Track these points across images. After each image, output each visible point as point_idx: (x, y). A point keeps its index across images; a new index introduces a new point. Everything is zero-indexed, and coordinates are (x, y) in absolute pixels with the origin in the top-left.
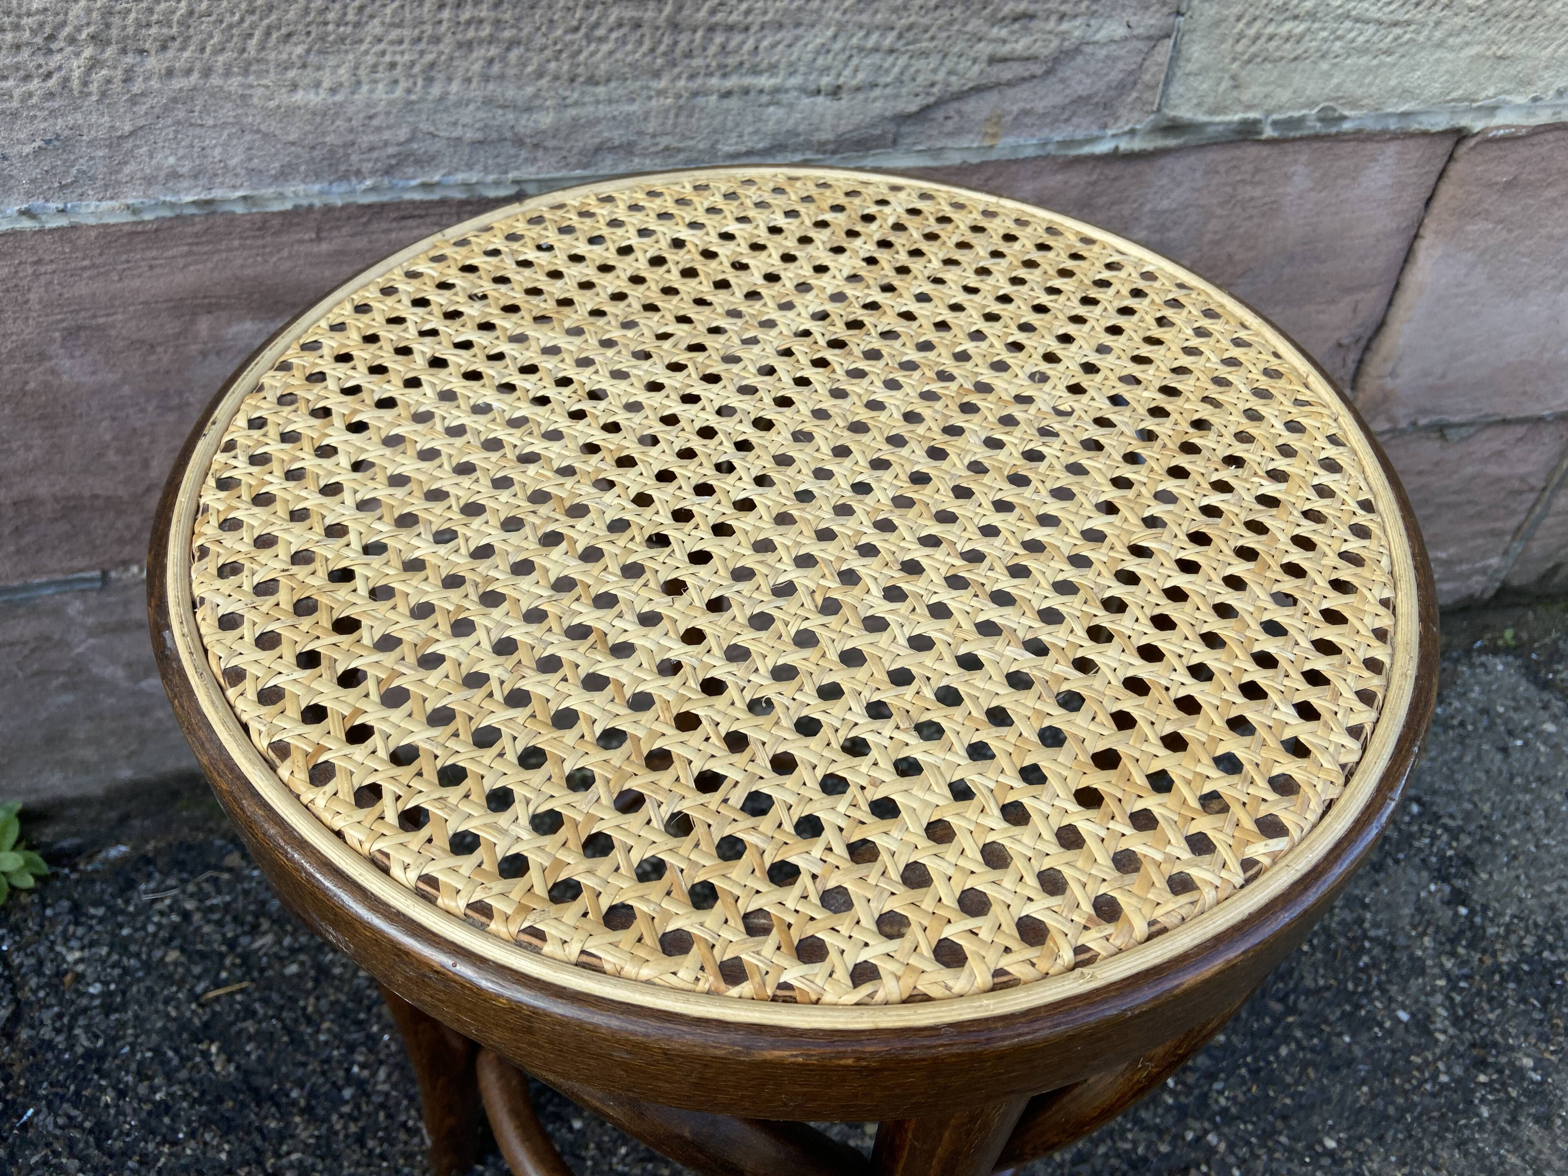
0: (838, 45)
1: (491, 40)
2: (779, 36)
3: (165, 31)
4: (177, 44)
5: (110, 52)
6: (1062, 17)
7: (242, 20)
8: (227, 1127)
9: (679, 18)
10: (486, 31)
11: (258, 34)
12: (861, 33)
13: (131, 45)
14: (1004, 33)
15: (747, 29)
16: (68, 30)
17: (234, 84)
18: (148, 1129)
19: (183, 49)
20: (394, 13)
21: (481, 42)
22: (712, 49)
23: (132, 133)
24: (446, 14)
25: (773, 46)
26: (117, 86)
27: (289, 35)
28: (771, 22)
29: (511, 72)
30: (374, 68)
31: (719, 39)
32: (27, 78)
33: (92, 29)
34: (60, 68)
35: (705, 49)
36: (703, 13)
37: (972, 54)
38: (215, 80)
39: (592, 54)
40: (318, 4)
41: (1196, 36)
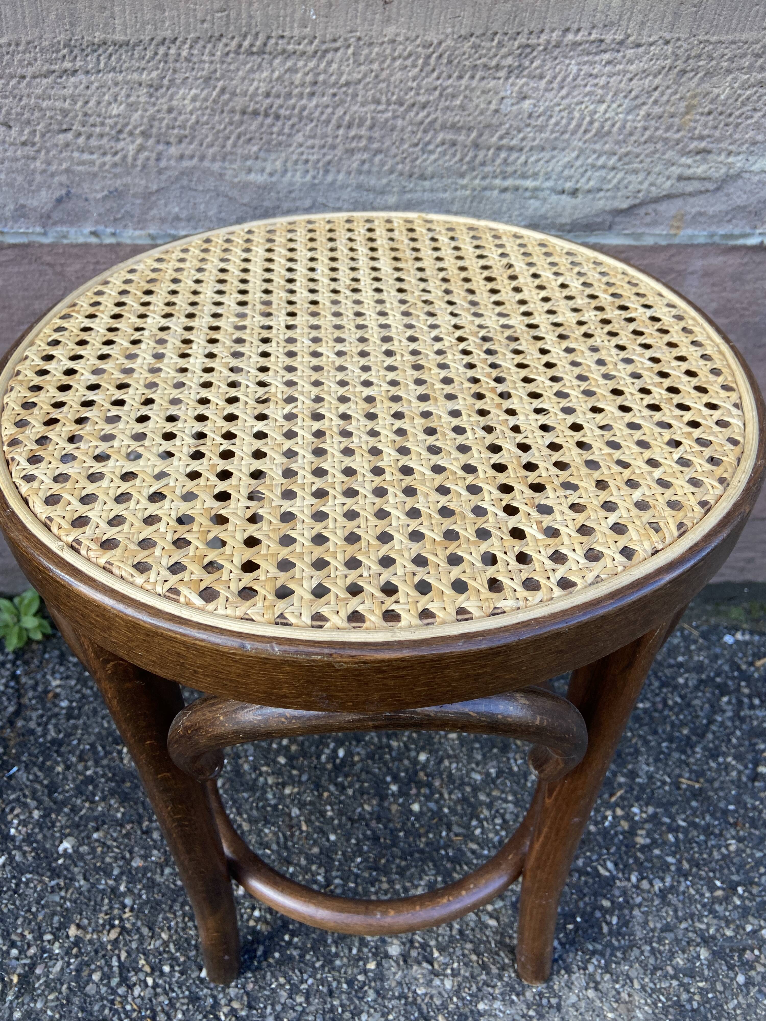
0: (579, 163)
1: (365, 149)
2: (541, 155)
3: (182, 132)
4: (187, 140)
5: (151, 142)
6: (730, 153)
7: (225, 128)
8: (124, 798)
9: (480, 141)
10: (363, 143)
11: (233, 137)
12: (595, 156)
13: (162, 139)
14: (689, 161)
15: (521, 150)
16: (129, 127)
17: (216, 167)
18: (79, 791)
19: (191, 143)
20: (312, 130)
21: (359, 150)
22: (498, 161)
23: (157, 191)
24: (341, 132)
25: (537, 161)
26: (152, 163)
27: (250, 139)
28: (537, 146)
29: (375, 169)
30: (296, 162)
31: (503, 155)
32: (105, 154)
33: (142, 128)
34: (122, 149)
35: (493, 161)
36: (495, 139)
37: (667, 173)
38: (206, 163)
39: (424, 161)
40: (269, 120)
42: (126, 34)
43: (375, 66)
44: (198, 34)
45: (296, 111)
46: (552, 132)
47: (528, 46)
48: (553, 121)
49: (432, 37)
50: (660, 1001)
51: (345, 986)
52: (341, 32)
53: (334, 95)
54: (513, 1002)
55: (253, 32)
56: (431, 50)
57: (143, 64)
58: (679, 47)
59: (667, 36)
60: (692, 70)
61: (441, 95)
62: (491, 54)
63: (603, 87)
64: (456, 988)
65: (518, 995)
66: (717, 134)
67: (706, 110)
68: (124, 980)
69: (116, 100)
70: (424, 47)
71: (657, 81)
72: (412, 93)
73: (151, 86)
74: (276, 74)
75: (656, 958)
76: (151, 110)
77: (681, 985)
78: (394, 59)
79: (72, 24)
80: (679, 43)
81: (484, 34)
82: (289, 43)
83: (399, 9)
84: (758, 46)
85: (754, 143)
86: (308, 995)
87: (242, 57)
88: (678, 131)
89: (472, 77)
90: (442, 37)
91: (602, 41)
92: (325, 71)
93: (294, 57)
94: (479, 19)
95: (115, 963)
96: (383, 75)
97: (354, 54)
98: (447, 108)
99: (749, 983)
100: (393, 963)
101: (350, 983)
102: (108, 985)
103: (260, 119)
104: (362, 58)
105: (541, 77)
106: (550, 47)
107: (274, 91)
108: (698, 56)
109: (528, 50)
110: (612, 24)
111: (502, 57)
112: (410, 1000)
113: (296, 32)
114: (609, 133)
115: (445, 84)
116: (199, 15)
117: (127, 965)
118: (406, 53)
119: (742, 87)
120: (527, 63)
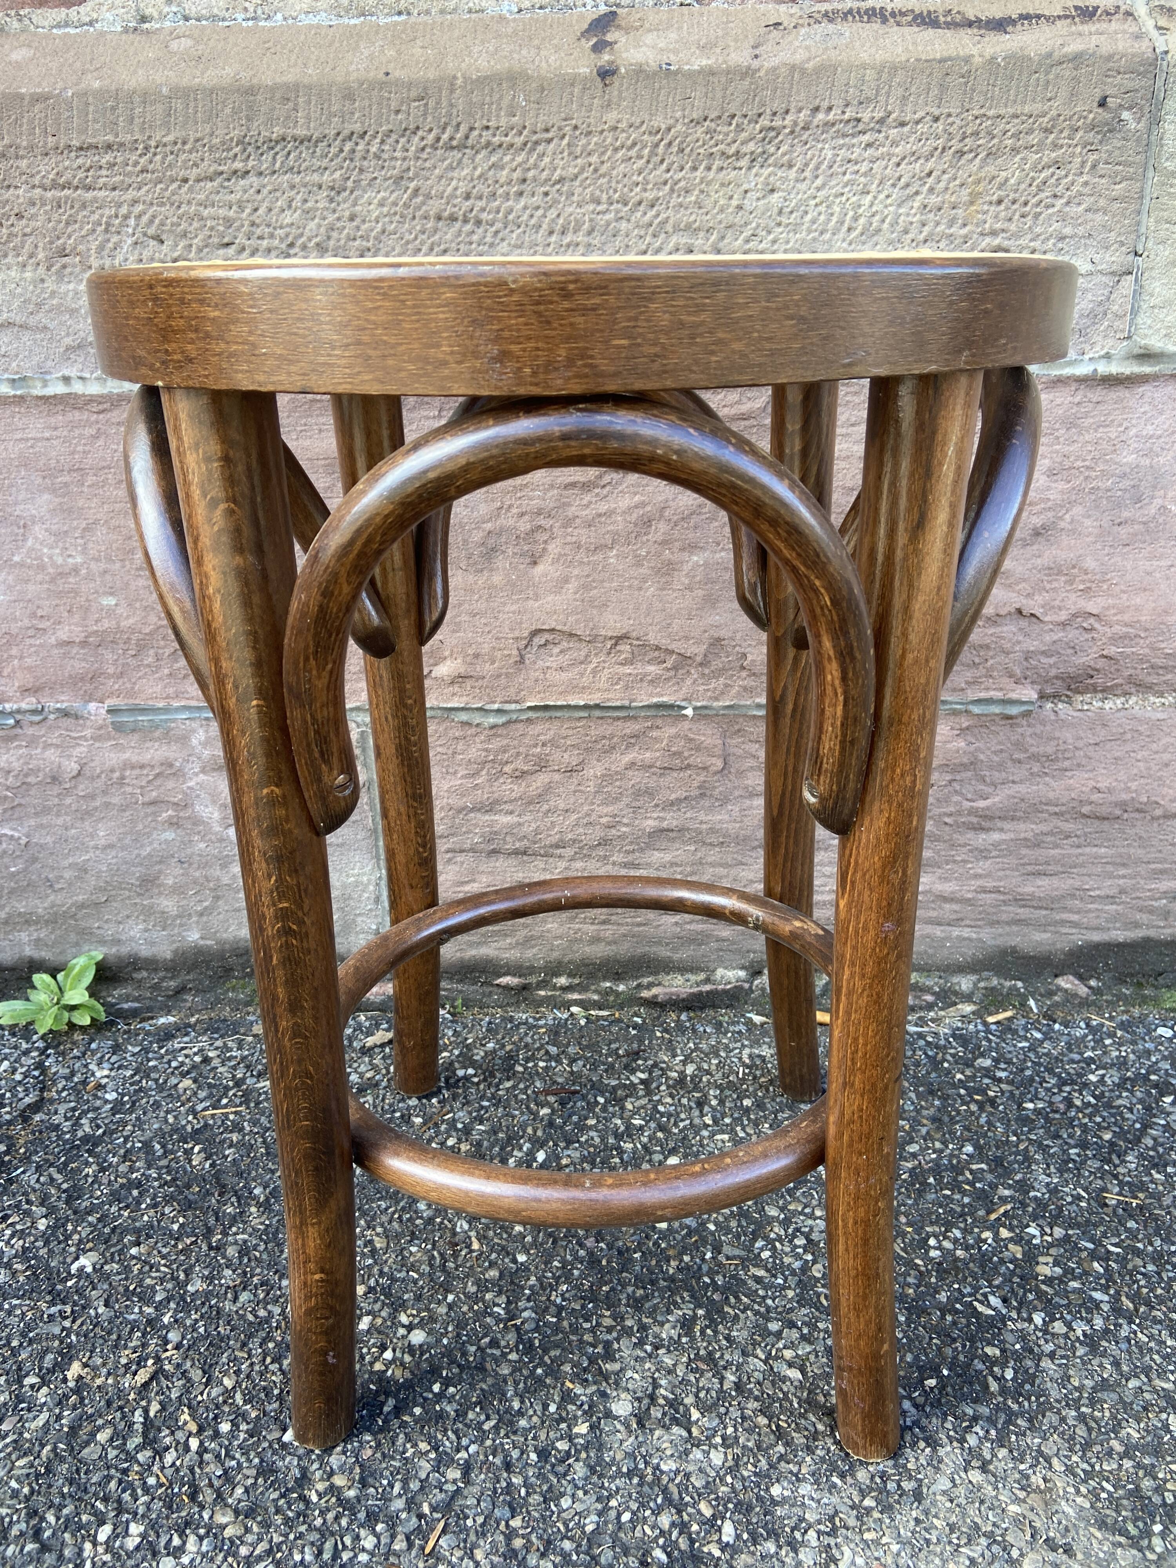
7: (416, 238)
8: (187, 1206)
9: (721, 245)
18: (115, 1197)
20: (518, 237)
24: (553, 239)
33: (318, 239)
40: (468, 227)
41: (1154, 274)
42: (308, 129)
43: (594, 159)
44: (390, 127)
45: (501, 215)
46: (809, 231)
47: (772, 129)
48: (809, 217)
49: (660, 122)
50: (1103, 1489)
51: (533, 1456)
52: (555, 120)
53: (546, 194)
54: (834, 1486)
55: (454, 123)
56: (659, 136)
57: (325, 163)
58: (952, 124)
59: (937, 113)
60: (971, 151)
61: (672, 190)
62: (729, 140)
63: (865, 175)
64: (730, 1463)
65: (842, 1476)
66: (1013, 227)
67: (995, 198)
68: (149, 1441)
69: (290, 207)
70: (650, 133)
71: (930, 165)
72: (638, 189)
73: (333, 188)
74: (477, 173)
75: (1090, 1430)
76: (331, 218)
77: (1139, 1466)
78: (616, 150)
79: (249, 119)
80: (950, 120)
81: (720, 117)
82: (494, 135)
83: (620, 92)
84: (1046, 119)
85: (1062, 238)
86: (467, 1469)
87: (439, 152)
88: (965, 225)
89: (709, 169)
90: (672, 121)
91: (858, 120)
92: (535, 166)
93: (501, 151)
94: (713, 99)
95: (138, 1417)
96: (604, 169)
97: (569, 145)
98: (681, 205)
100: (619, 1426)
101: (543, 1454)
102: (122, 1448)
103: (458, 225)
104: (578, 150)
105: (791, 166)
106: (798, 129)
107: (475, 191)
108: (976, 134)
109: (773, 134)
110: (869, 100)
111: (742, 144)
112: (649, 1478)
113: (503, 122)
114: (878, 231)
115: (676, 177)
116: (394, 105)
117: (157, 1423)
118: (629, 142)
119: (1034, 168)
120: (772, 150)
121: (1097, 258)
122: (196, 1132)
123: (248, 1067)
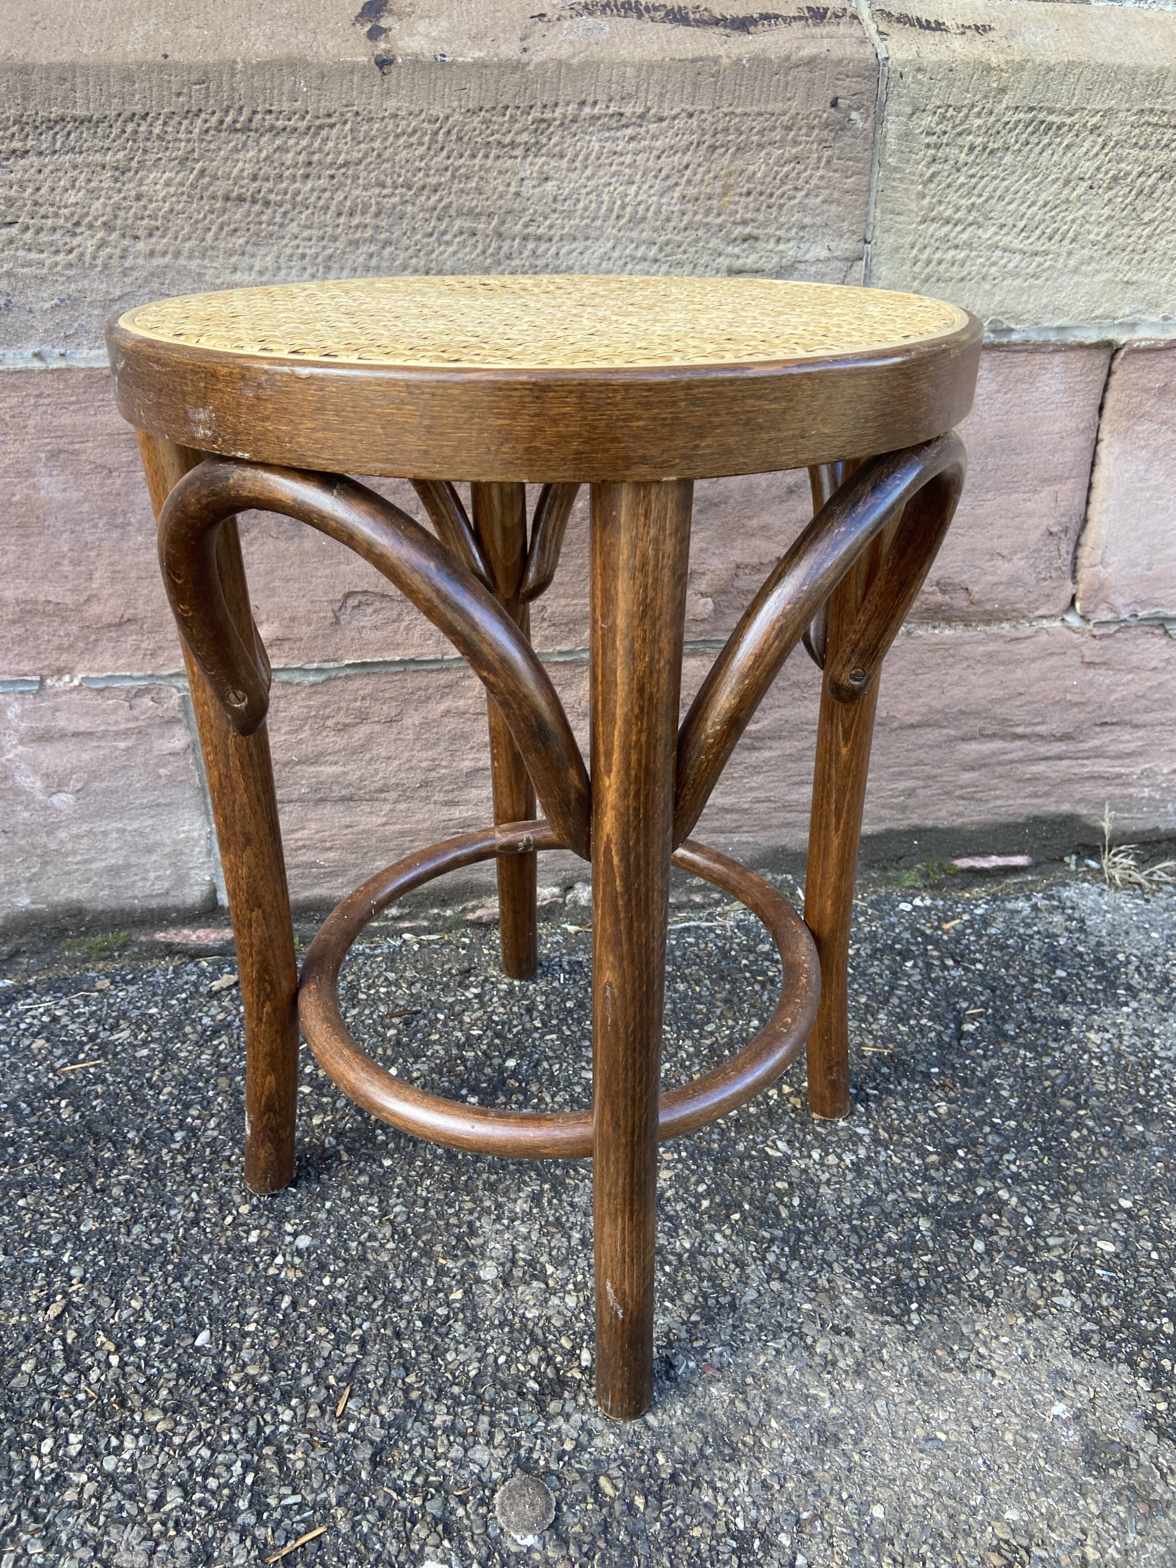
0: (616, 254)
1: (372, 240)
2: (574, 246)
3: (153, 222)
4: (159, 233)
5: (115, 236)
6: (778, 240)
7: (205, 217)
8: (65, 1157)
9: (502, 229)
10: (368, 233)
11: (214, 228)
12: (633, 246)
13: (129, 232)
14: (737, 250)
15: (550, 240)
16: (90, 218)
17: (194, 264)
19: (163, 237)
20: (307, 218)
21: (365, 241)
22: (526, 253)
23: (120, 298)
24: (342, 220)
25: (570, 252)
26: (114, 262)
27: (235, 230)
28: (568, 234)
29: (385, 264)
30: (290, 257)
31: (531, 245)
32: (57, 252)
33: (105, 218)
34: (79, 246)
35: (521, 253)
36: (519, 226)
37: (715, 265)
38: (182, 261)
39: (441, 254)
40: (257, 208)
41: (882, 259)
42: (88, 109)
43: (377, 144)
44: (172, 109)
45: (288, 196)
46: (582, 218)
47: (543, 120)
48: (581, 205)
49: (438, 111)
50: (873, 1282)
51: (419, 1324)
52: (335, 105)
53: (332, 177)
54: (667, 1309)
55: (237, 106)
56: (438, 125)
57: (107, 143)
58: (704, 120)
59: (691, 109)
60: (722, 146)
61: (453, 176)
62: (504, 130)
63: (630, 166)
64: (582, 1303)
65: (672, 1300)
66: (761, 217)
67: (744, 190)
68: (72, 1364)
69: (73, 186)
70: (430, 121)
71: (687, 159)
72: (421, 174)
73: (117, 169)
74: (264, 154)
75: (860, 1238)
76: (116, 198)
77: (898, 1261)
78: (398, 136)
79: (24, 98)
80: (703, 116)
81: (494, 108)
82: (277, 119)
83: (398, 81)
84: (787, 118)
85: (803, 228)
86: (363, 1343)
87: (223, 134)
88: (719, 215)
89: (486, 156)
90: (449, 111)
91: (621, 115)
92: (320, 150)
93: (285, 134)
94: (487, 91)
95: (57, 1345)
96: (387, 154)
97: (352, 130)
98: (462, 191)
99: (991, 1249)
100: (488, 1288)
101: (427, 1321)
102: (48, 1374)
103: (246, 206)
104: (361, 136)
105: (562, 156)
106: (567, 121)
107: (262, 173)
108: (726, 130)
109: (544, 125)
110: (630, 96)
111: (517, 133)
112: (518, 1326)
113: (286, 106)
114: (644, 219)
115: (457, 164)
116: (175, 88)
117: (76, 1348)
118: (410, 130)
119: (777, 163)
120: (544, 141)
121: (833, 245)
122: (60, 1087)
123: (98, 1022)
